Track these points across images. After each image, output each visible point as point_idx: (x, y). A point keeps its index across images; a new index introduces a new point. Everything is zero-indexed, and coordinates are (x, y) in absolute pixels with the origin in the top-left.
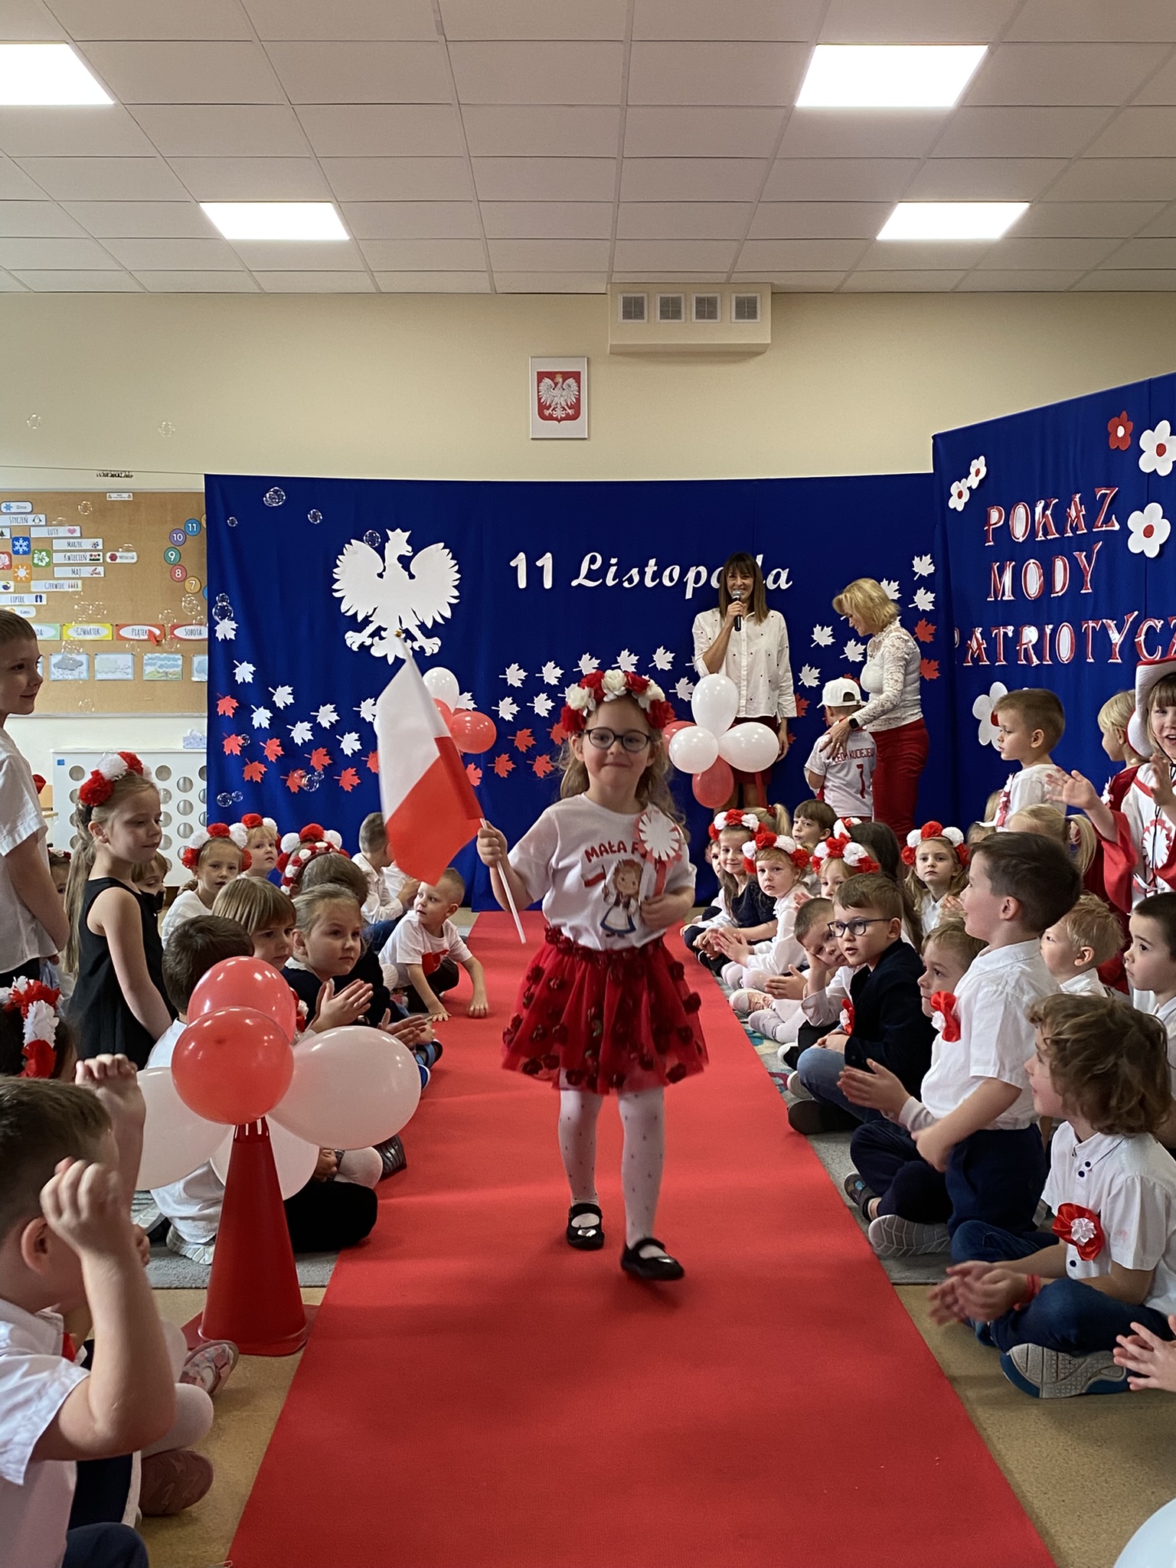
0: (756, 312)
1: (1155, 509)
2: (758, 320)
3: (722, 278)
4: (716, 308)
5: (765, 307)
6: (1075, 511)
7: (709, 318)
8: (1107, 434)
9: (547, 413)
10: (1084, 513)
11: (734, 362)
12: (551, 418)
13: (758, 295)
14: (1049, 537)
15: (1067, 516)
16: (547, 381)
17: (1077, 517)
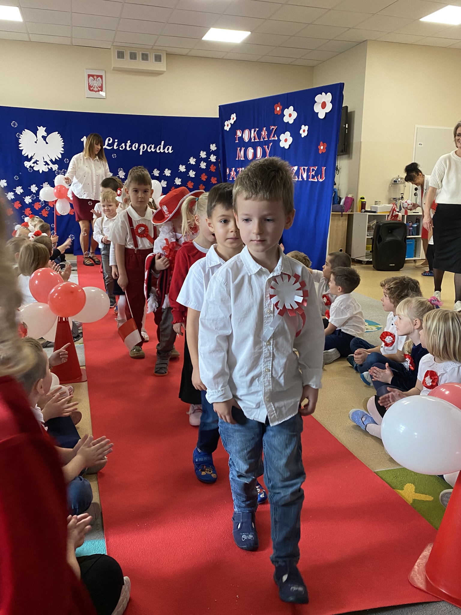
0: (161, 60)
1: (288, 134)
2: (162, 63)
3: (150, 47)
4: (148, 57)
5: (164, 58)
6: (264, 133)
7: (146, 60)
8: (274, 109)
9: (91, 89)
10: (267, 133)
11: (155, 76)
12: (93, 90)
13: (162, 54)
14: (256, 141)
15: (261, 134)
16: (91, 78)
17: (265, 134)
